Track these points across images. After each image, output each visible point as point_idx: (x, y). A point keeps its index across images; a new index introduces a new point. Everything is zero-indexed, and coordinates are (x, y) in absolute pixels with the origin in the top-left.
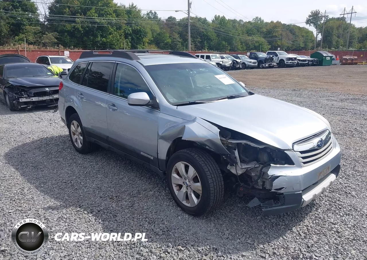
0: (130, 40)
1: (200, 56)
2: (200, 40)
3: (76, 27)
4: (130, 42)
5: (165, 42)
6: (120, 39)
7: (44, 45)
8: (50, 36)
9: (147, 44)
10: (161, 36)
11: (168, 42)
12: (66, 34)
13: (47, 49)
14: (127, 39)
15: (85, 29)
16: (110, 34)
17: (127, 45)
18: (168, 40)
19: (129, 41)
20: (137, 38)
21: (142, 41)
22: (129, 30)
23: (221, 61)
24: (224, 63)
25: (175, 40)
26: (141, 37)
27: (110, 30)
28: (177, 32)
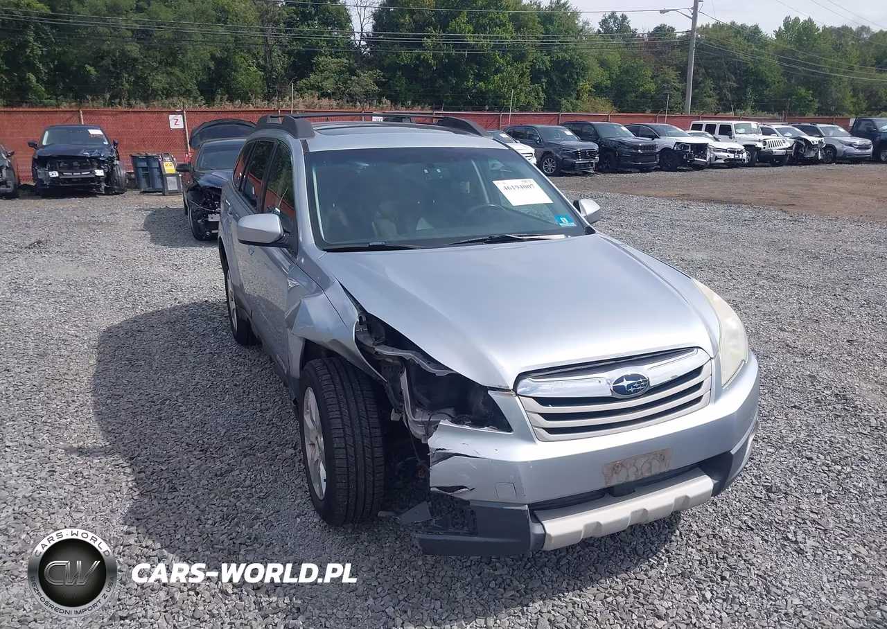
0: (544, 87)
1: (704, 128)
2: (735, 85)
3: (422, 57)
4: (543, 91)
5: (641, 90)
6: (520, 83)
7: (352, 98)
8: (367, 79)
9: (586, 95)
10: (632, 76)
11: (647, 90)
12: (399, 73)
13: (355, 107)
14: (537, 85)
15: (441, 61)
16: (498, 71)
17: (536, 98)
18: (647, 86)
19: (542, 88)
20: (564, 81)
21: (574, 89)
22: (544, 63)
23: (760, 141)
24: (767, 146)
25: (665, 85)
26: (574, 79)
27: (497, 61)
28: (675, 65)
